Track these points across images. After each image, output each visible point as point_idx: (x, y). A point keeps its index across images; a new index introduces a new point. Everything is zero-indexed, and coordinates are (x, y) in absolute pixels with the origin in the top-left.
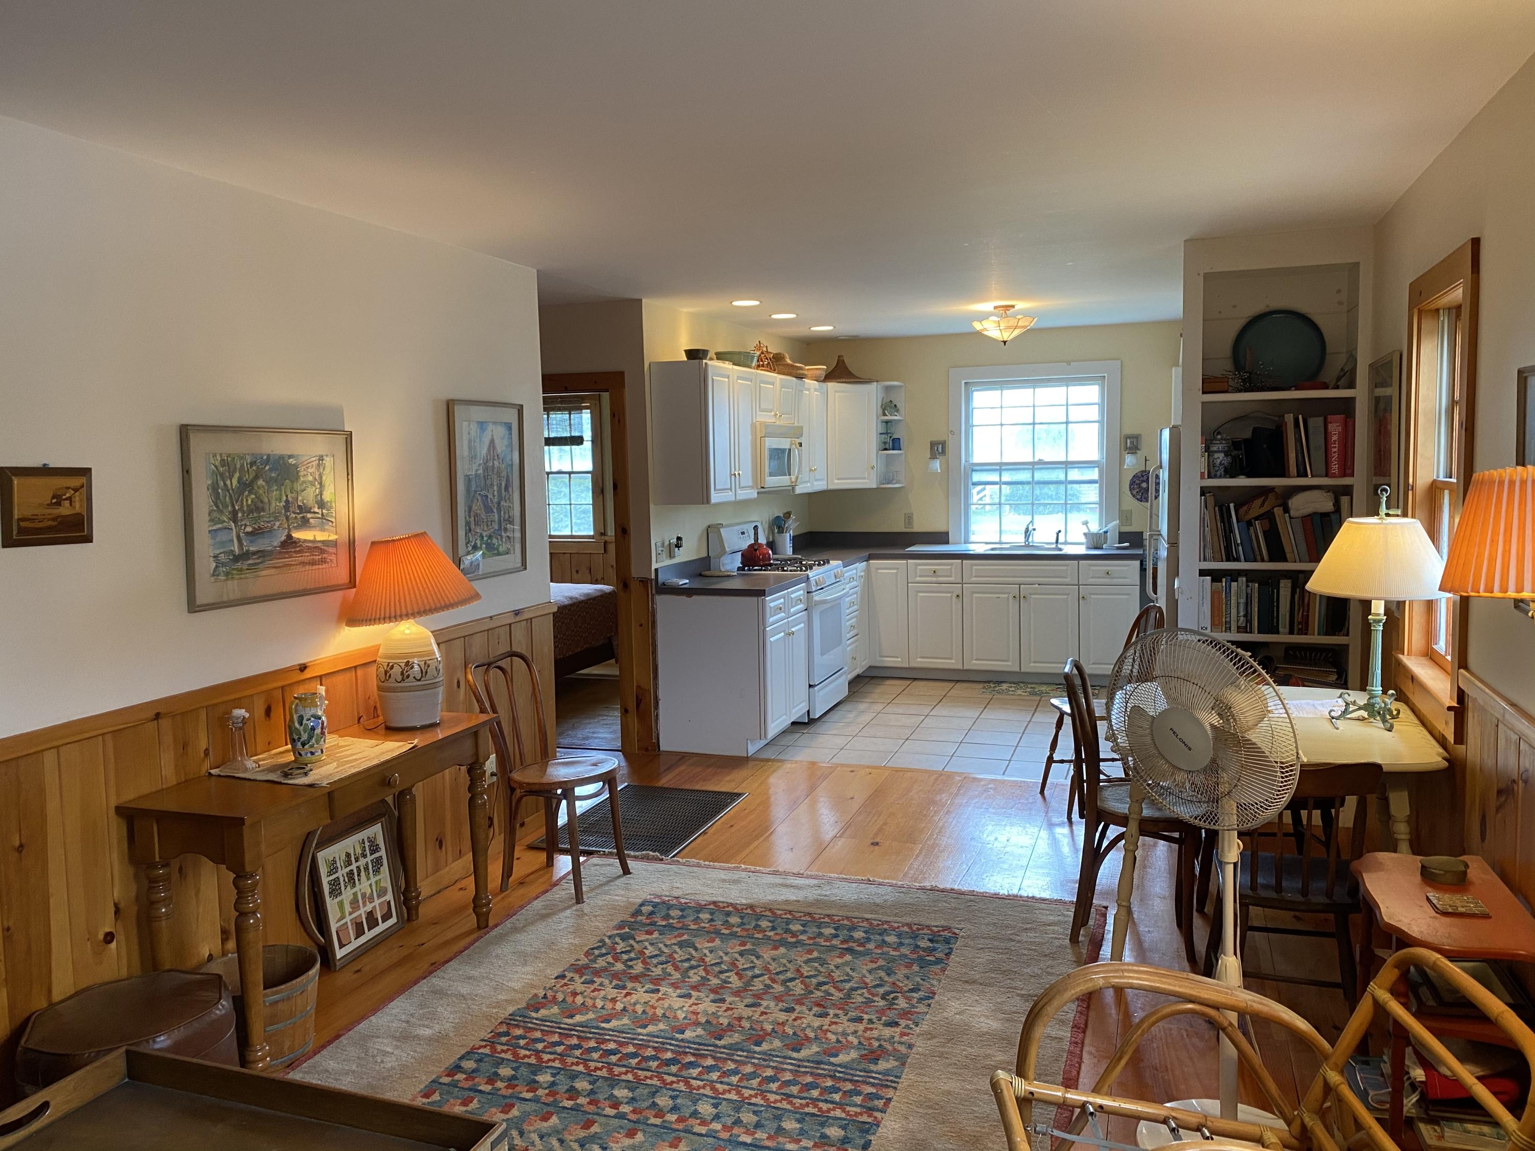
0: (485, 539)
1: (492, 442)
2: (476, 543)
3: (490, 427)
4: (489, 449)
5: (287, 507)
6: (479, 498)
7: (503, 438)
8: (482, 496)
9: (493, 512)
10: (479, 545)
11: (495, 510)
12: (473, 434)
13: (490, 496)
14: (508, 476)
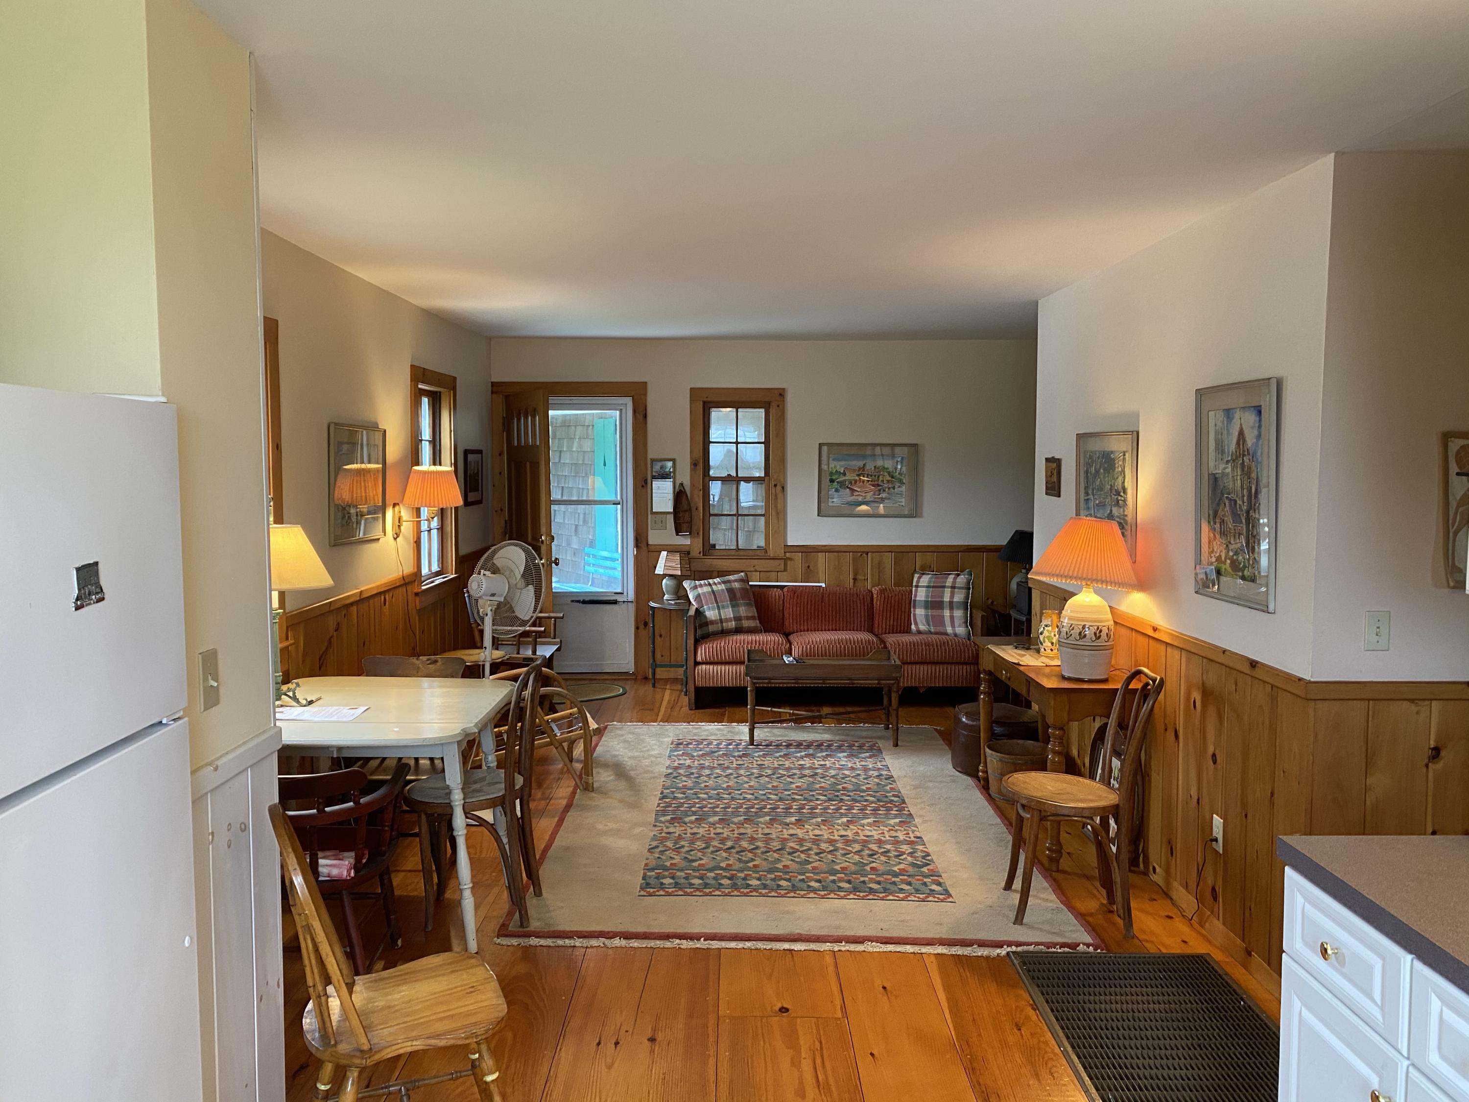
0: (1231, 554)
1: (1241, 433)
2: (1220, 556)
3: (1237, 415)
4: (1238, 443)
5: (1111, 489)
6: (1227, 502)
7: (1253, 428)
8: (1230, 500)
9: (1241, 522)
10: (1223, 558)
11: (1244, 521)
12: (1219, 424)
13: (1239, 502)
14: (1257, 478)
